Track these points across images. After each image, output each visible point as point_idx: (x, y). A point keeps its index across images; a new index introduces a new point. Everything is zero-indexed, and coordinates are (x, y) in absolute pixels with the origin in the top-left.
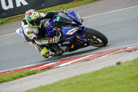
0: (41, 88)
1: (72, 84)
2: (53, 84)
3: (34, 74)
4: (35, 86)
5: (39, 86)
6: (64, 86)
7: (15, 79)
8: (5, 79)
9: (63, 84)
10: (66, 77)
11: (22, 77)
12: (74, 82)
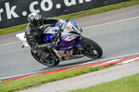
0: (104, 85)
1: (135, 81)
2: (117, 81)
3: (97, 70)
4: (98, 83)
5: (101, 82)
6: (127, 83)
7: (77, 75)
8: (68, 74)
9: (126, 81)
10: (129, 75)
11: (84, 73)
12: (137, 79)
